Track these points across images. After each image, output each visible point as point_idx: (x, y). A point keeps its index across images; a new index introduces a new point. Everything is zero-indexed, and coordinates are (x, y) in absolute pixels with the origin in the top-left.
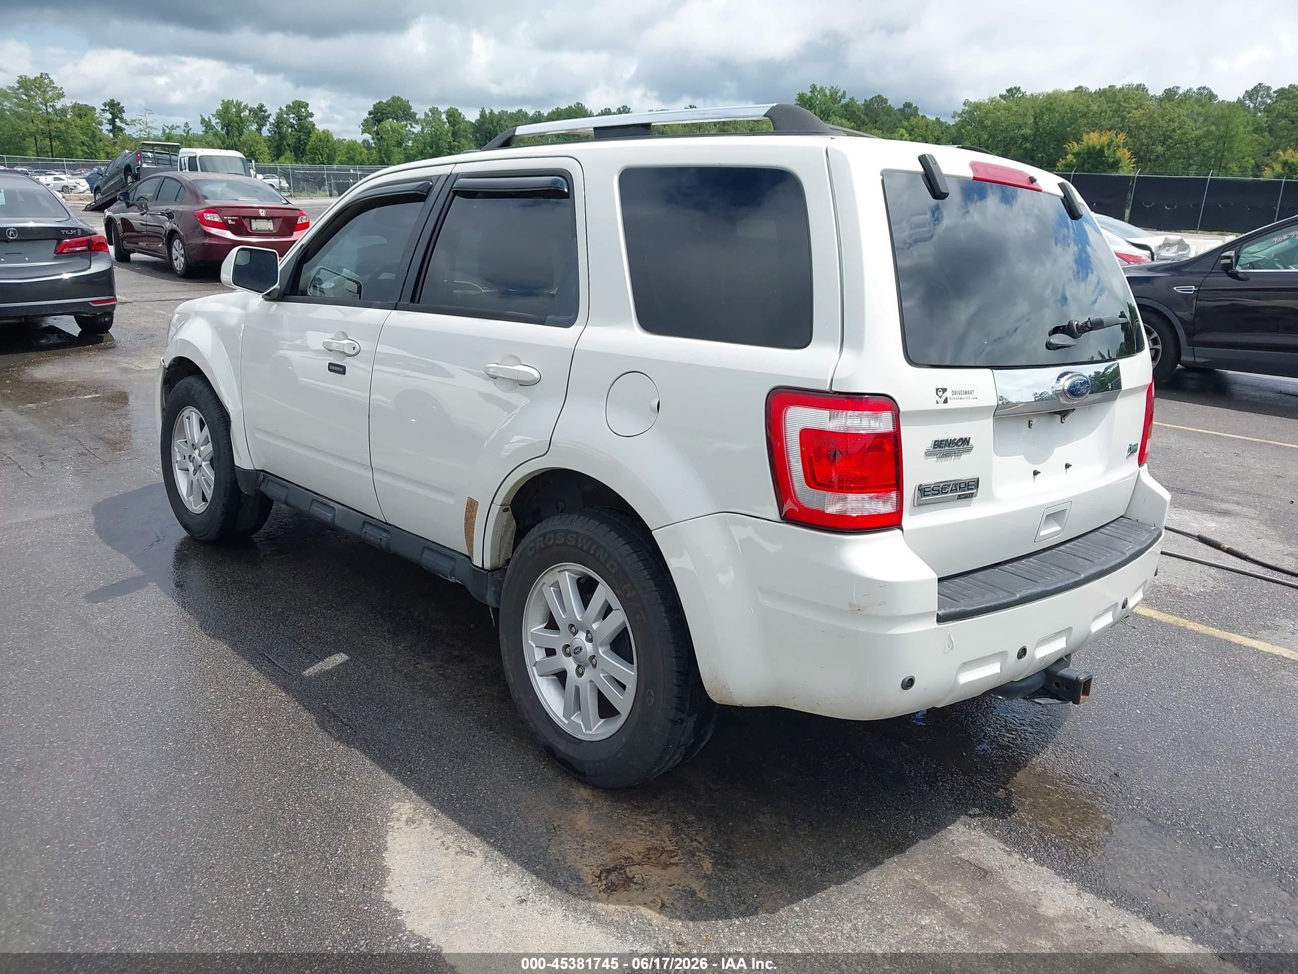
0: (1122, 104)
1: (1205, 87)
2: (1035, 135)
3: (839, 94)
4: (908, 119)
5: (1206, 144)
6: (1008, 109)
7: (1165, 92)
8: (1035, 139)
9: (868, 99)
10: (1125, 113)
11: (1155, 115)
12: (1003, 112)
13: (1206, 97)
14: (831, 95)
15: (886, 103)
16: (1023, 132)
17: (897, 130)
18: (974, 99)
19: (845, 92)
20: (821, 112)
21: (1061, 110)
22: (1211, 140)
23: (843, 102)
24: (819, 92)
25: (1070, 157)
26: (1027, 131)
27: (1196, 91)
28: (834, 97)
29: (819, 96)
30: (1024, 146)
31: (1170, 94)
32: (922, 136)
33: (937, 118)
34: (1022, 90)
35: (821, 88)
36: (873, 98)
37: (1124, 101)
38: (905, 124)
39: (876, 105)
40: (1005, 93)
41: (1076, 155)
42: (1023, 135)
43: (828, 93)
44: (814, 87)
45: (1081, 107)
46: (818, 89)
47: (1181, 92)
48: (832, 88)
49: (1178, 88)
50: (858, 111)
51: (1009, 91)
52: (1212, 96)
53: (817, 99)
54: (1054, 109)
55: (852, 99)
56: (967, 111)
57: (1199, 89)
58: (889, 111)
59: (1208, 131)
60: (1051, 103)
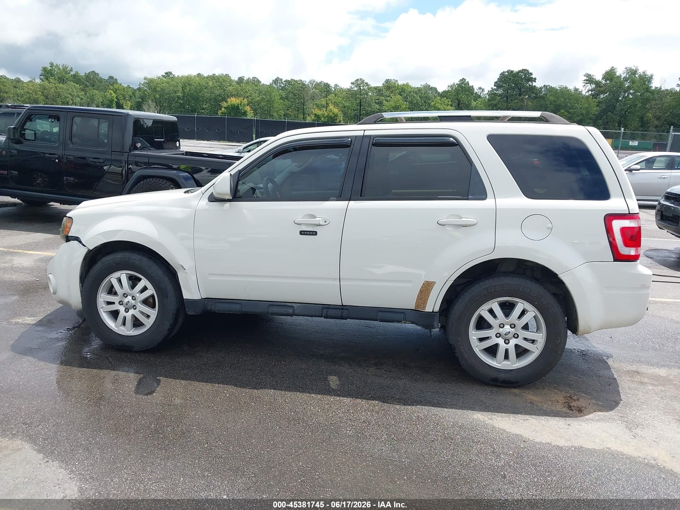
0: (223, 83)
1: (255, 77)
2: (184, 97)
3: (69, 69)
4: (112, 85)
5: (262, 104)
6: (168, 83)
7: (238, 78)
8: (184, 98)
9: (87, 73)
10: (224, 88)
11: (239, 90)
12: (166, 84)
13: (255, 82)
14: (64, 69)
15: (98, 76)
16: (178, 94)
17: (107, 91)
18: (149, 77)
19: (72, 68)
20: (59, 78)
21: (195, 85)
22: (264, 102)
23: (72, 73)
24: (55, 67)
25: (223, 109)
26: (180, 94)
27: (252, 79)
28: (65, 70)
29: (56, 69)
30: (179, 102)
31: (241, 80)
32: (122, 94)
33: (128, 86)
34: (173, 73)
35: (57, 65)
36: (90, 72)
37: (223, 82)
38: (112, 88)
39: (92, 76)
40: (164, 74)
41: (225, 108)
42: (178, 96)
43: (61, 68)
44: (52, 65)
45: (204, 84)
46: (55, 65)
47: (245, 79)
48: (64, 65)
49: (244, 77)
50: (82, 79)
51: (166, 73)
52: (259, 82)
53: (55, 71)
54: (191, 84)
55: (77, 72)
56: (146, 83)
57: (253, 78)
58: (101, 80)
59: (263, 98)
60: (189, 81)
